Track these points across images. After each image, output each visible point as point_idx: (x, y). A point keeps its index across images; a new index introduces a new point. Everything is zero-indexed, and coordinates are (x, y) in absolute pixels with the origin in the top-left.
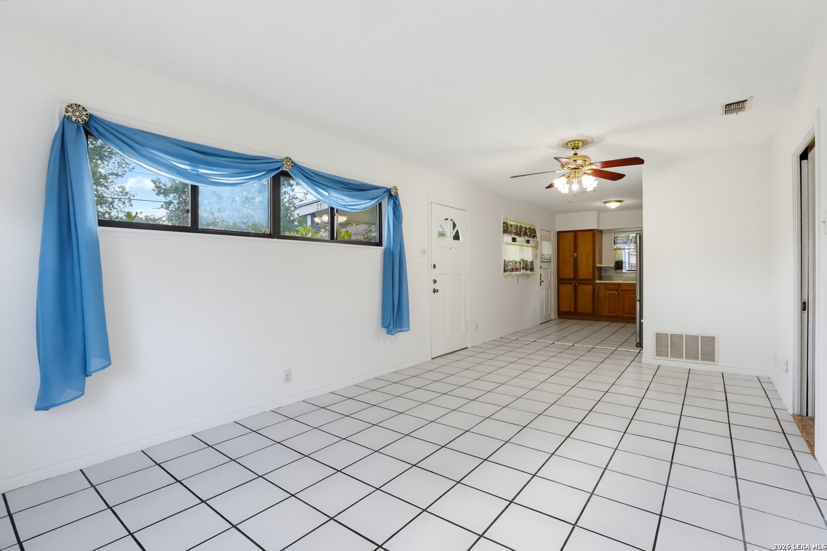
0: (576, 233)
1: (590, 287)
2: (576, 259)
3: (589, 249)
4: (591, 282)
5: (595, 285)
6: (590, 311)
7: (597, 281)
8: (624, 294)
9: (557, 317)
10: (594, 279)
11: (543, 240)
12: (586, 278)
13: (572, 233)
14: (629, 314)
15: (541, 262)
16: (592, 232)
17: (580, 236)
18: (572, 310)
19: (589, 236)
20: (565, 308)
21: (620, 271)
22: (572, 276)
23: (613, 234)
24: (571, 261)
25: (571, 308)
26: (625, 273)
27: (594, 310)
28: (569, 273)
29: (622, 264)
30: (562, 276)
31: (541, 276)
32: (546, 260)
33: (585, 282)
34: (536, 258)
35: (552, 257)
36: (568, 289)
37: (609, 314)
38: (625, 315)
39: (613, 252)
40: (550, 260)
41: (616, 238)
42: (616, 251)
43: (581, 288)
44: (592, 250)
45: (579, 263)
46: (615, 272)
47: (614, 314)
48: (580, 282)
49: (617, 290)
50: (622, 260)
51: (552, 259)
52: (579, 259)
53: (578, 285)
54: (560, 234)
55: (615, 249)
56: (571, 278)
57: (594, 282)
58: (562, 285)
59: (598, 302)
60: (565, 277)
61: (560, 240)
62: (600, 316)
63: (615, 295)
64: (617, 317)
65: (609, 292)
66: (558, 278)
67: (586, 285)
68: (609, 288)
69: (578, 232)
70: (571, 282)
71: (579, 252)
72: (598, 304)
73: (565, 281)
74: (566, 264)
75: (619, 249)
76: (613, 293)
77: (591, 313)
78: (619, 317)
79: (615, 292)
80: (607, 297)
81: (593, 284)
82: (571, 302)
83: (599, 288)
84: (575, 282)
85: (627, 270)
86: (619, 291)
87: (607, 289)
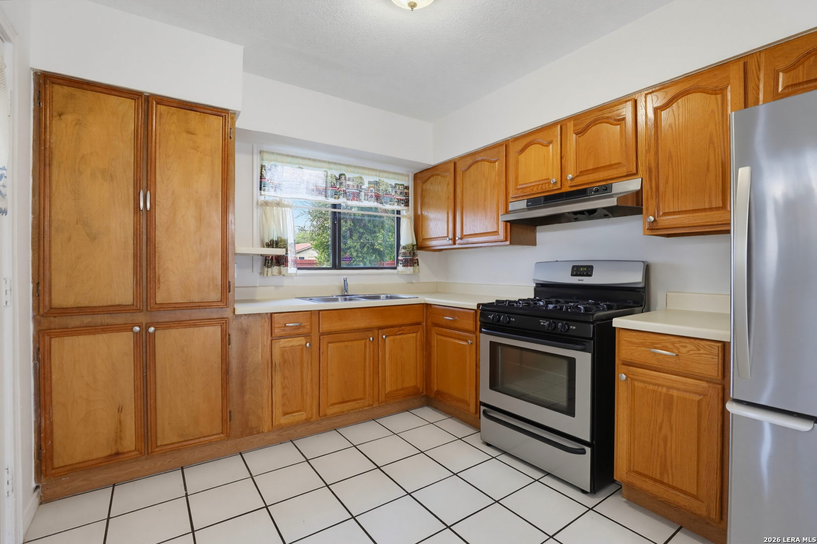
0: (146, 103)
1: (214, 333)
2: (145, 219)
4: (218, 315)
5: (234, 324)
6: (212, 426)
7: (241, 309)
8: (328, 343)
10: (224, 303)
12: (195, 298)
13: (128, 105)
14: (343, 402)
17: (166, 117)
18: (129, 442)
19: (208, 134)
20: (86, 443)
21: (280, 269)
22: (122, 293)
23: (257, 158)
24: (120, 225)
25: (119, 435)
26: (291, 276)
27: (228, 417)
28: (106, 282)
29: (287, 250)
30: (61, 297)
33: (186, 314)
36: (105, 352)
37: (284, 420)
38: (332, 410)
39: (257, 212)
42: (268, 208)
43: (168, 340)
45: (160, 235)
46: (270, 273)
47: (301, 416)
48: (165, 317)
49: (307, 335)
50: (285, 238)
51: (9, 197)
52: (161, 217)
53: (158, 333)
54: (56, 87)
55: (266, 204)
56: (119, 305)
57: (228, 313)
58: (68, 341)
59: (242, 385)
60: (85, 303)
61: (52, 116)
62: (251, 434)
63: (302, 350)
64: (308, 421)
65: (283, 343)
66: (37, 306)
67: (191, 330)
68: (284, 330)
69: (157, 103)
70: (120, 319)
71: (160, 188)
72: (242, 393)
73: (87, 320)
74: (93, 238)
75: (278, 204)
76: (298, 343)
77: (214, 432)
78: (312, 420)
79: (303, 342)
80: (277, 364)
81: (224, 323)
82: (120, 410)
83: (245, 332)
84: (142, 318)
85: (299, 269)
86: (315, 336)
87: (279, 334)
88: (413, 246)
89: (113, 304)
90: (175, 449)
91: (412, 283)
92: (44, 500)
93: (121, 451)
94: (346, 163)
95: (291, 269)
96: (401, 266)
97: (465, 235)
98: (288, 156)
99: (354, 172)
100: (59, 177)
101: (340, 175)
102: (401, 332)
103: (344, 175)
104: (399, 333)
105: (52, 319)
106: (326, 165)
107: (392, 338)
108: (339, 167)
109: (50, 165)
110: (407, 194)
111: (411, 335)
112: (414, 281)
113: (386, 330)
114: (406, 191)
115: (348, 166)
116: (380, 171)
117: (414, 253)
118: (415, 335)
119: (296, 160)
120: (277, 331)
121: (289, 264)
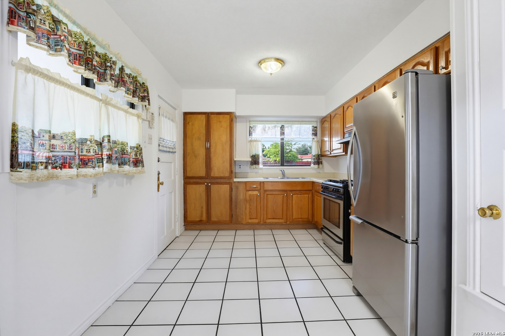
0: (208, 115)
1: (227, 187)
2: (208, 151)
3: (225, 137)
4: (228, 181)
5: (233, 185)
6: (226, 218)
7: (235, 180)
8: (267, 195)
9: (183, 228)
10: (230, 177)
11: (163, 115)
12: (222, 175)
13: (203, 117)
14: (273, 219)
15: (160, 150)
16: (228, 116)
17: (213, 118)
18: (204, 218)
19: (225, 121)
20: (194, 216)
21: (257, 166)
22: (203, 173)
23: (248, 123)
24: (202, 153)
25: (202, 216)
26: (261, 169)
27: (231, 216)
28: (199, 169)
29: (259, 159)
30: (189, 174)
31: (159, 174)
32: (168, 150)
33: (219, 180)
34: (150, 143)
35: (176, 145)
36: (198, 190)
37: (250, 221)
38: (268, 221)
39: (248, 144)
40: (174, 151)
41: (252, 128)
42: (252, 143)
43: (214, 188)
44: (229, 140)
45: (212, 155)
46: (252, 168)
47: (256, 221)
48: (213, 181)
49: (259, 191)
50: (258, 154)
51: (177, 149)
52: (212, 150)
53: (212, 186)
54: (188, 115)
55: (251, 141)
56: (202, 177)
57: (231, 181)
58: (190, 186)
59: (236, 206)
60: (194, 176)
61: (187, 124)
62: (239, 224)
63: (257, 196)
64: (258, 224)
65: (250, 192)
66: (184, 176)
67: (222, 185)
68: (250, 188)
69: (211, 115)
70: (202, 181)
71: (212, 141)
72: (236, 209)
73: (194, 180)
74: (196, 157)
75: (255, 141)
76: (255, 194)
77: (227, 220)
78: (261, 223)
79: (257, 193)
80: (248, 200)
81: (230, 184)
82: (202, 208)
83: (237, 188)
84: (208, 181)
85: (264, 166)
86: (262, 191)
87: (248, 190)
88: (319, 155)
89: (200, 176)
90: (215, 223)
91: (320, 173)
92: (186, 230)
93: (202, 220)
94: (284, 120)
95: (261, 166)
96: (313, 164)
97: (334, 150)
98: (259, 121)
99: (288, 124)
100: (188, 140)
101: (282, 126)
102: (300, 193)
103: (283, 125)
104: (299, 194)
105: (187, 180)
106: (275, 122)
107: (296, 195)
108: (281, 122)
109: (186, 137)
110: (316, 130)
111: (306, 195)
112: (321, 172)
113: (293, 192)
114: (315, 129)
115: (285, 121)
116: (301, 121)
117: (319, 159)
118: (308, 195)
119: (263, 122)
120: (248, 188)
121: (260, 164)
